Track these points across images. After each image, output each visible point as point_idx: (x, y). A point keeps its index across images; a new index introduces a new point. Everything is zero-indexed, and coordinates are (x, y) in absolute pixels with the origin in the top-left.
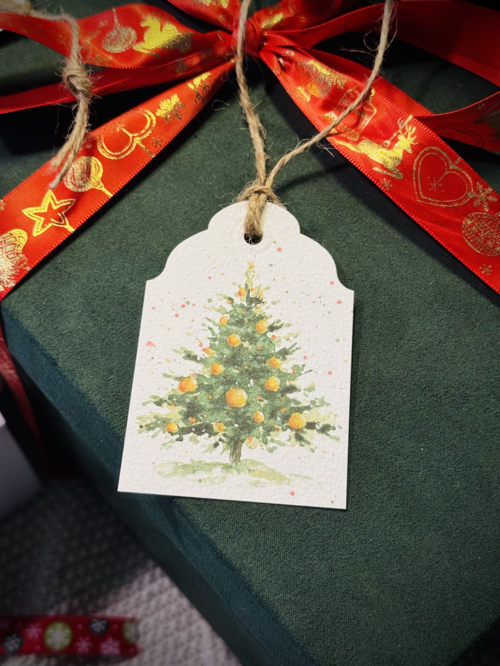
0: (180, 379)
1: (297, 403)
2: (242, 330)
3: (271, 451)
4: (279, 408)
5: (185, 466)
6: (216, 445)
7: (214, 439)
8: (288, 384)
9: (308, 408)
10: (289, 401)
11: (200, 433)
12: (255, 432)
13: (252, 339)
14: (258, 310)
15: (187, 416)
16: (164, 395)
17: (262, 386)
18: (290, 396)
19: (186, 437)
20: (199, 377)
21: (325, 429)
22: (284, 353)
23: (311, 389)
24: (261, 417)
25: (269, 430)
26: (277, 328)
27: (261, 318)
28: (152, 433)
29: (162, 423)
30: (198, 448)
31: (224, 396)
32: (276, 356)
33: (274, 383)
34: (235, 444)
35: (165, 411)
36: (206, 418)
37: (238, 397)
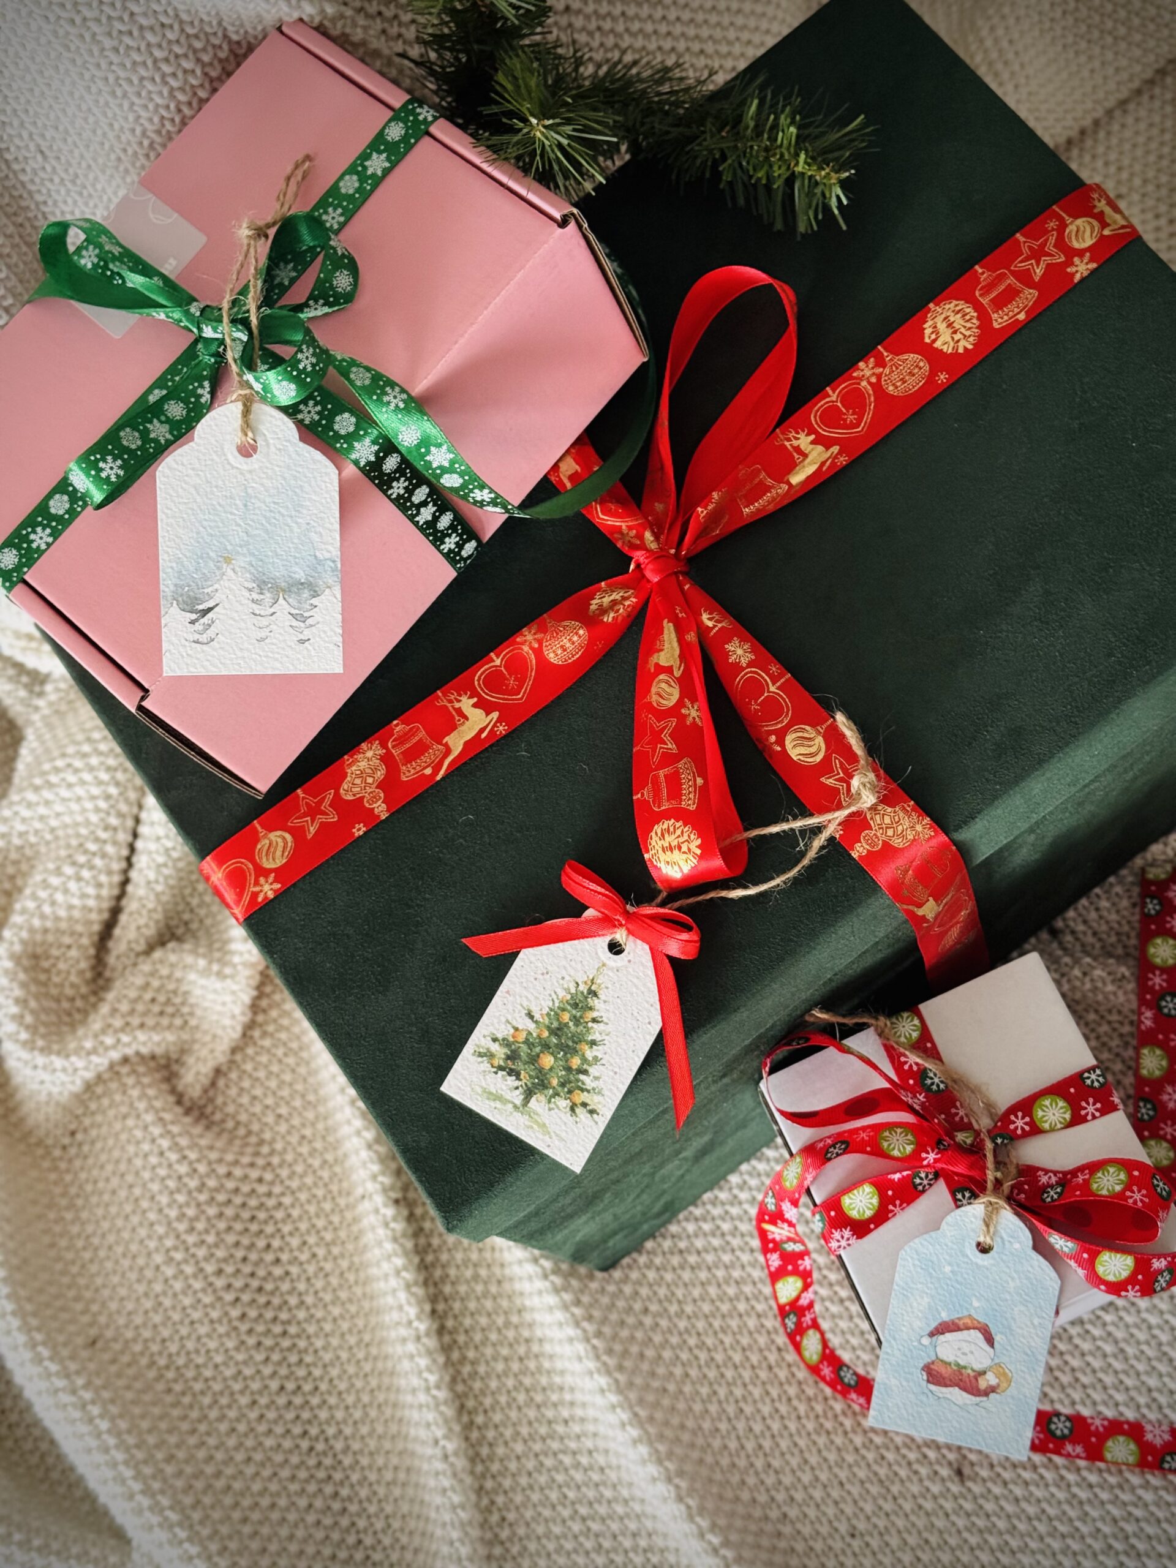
0: (516, 1029)
1: (584, 1084)
2: (574, 1012)
3: (550, 1109)
4: (570, 1082)
5: (490, 1093)
6: (517, 1088)
7: (518, 1083)
8: (585, 1067)
9: (588, 1091)
10: (578, 1080)
11: (510, 1074)
12: (546, 1091)
13: (577, 1021)
14: (592, 1002)
15: (508, 1058)
16: (500, 1036)
17: (567, 1061)
18: (582, 1077)
19: (500, 1073)
20: (530, 1033)
21: (592, 1112)
22: (593, 1043)
23: (596, 1078)
24: (555, 1082)
25: (557, 1094)
26: (598, 1022)
27: (591, 1009)
28: (480, 1060)
29: (490, 1055)
30: (505, 1084)
31: (538, 1056)
32: (587, 1042)
33: (576, 1062)
34: (529, 1094)
35: (495, 1048)
36: (519, 1066)
37: (547, 1061)
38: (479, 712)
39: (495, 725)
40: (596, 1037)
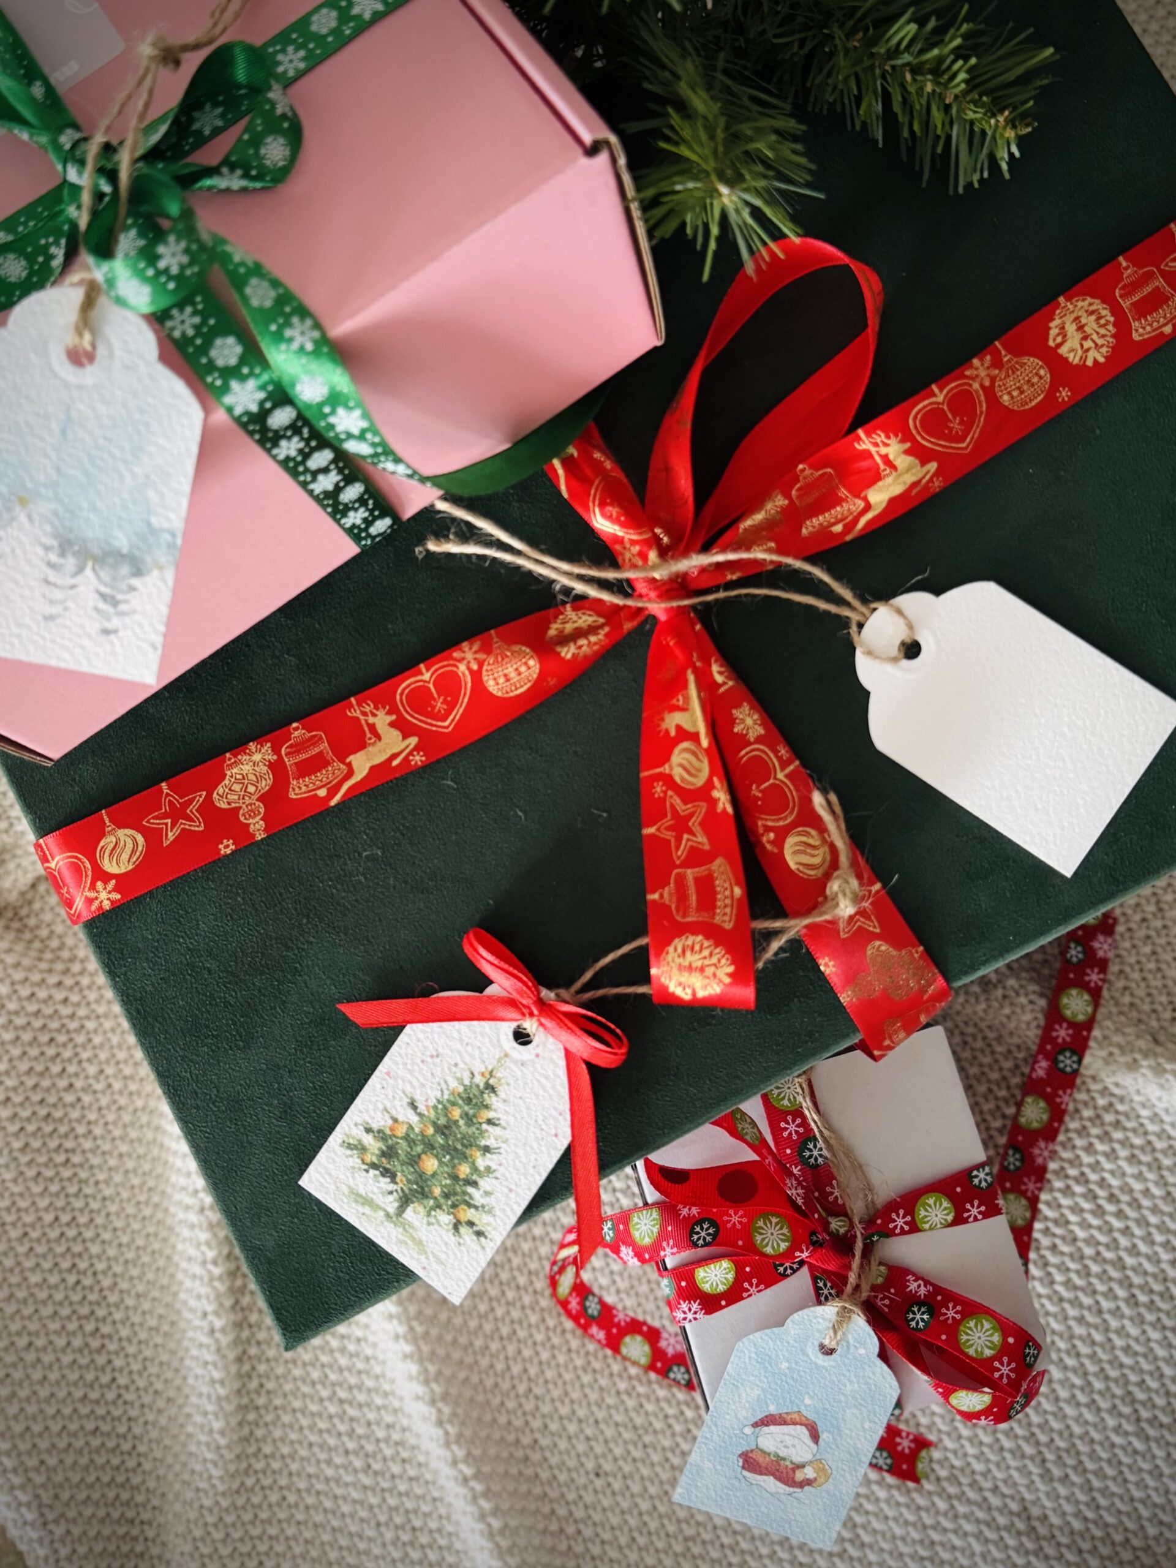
0: (395, 1120)
1: (471, 1198)
2: (466, 1108)
3: (429, 1224)
4: (455, 1194)
5: (361, 1196)
6: (391, 1193)
7: (392, 1187)
8: (474, 1177)
9: (476, 1208)
10: (465, 1193)
11: (383, 1175)
12: (425, 1202)
13: (469, 1119)
14: (490, 1099)
15: (384, 1154)
16: (375, 1126)
17: (454, 1167)
18: (470, 1190)
19: (372, 1172)
20: (411, 1127)
21: (479, 1234)
22: (487, 1149)
24: (437, 1191)
25: (439, 1206)
26: (494, 1124)
27: (487, 1107)
28: (349, 1152)
29: (362, 1149)
30: (376, 1186)
31: (419, 1156)
32: (479, 1147)
33: (464, 1170)
34: (405, 1201)
35: (368, 1140)
36: (395, 1165)
37: (430, 1164)
38: (396, 734)
39: (411, 753)
40: (490, 1142)
